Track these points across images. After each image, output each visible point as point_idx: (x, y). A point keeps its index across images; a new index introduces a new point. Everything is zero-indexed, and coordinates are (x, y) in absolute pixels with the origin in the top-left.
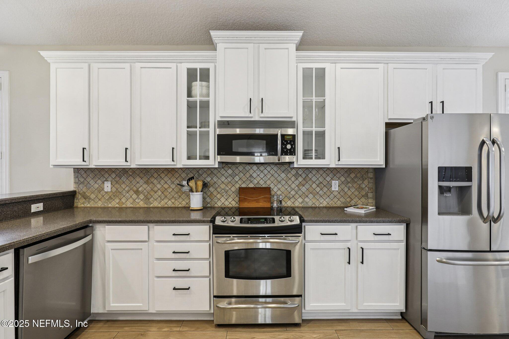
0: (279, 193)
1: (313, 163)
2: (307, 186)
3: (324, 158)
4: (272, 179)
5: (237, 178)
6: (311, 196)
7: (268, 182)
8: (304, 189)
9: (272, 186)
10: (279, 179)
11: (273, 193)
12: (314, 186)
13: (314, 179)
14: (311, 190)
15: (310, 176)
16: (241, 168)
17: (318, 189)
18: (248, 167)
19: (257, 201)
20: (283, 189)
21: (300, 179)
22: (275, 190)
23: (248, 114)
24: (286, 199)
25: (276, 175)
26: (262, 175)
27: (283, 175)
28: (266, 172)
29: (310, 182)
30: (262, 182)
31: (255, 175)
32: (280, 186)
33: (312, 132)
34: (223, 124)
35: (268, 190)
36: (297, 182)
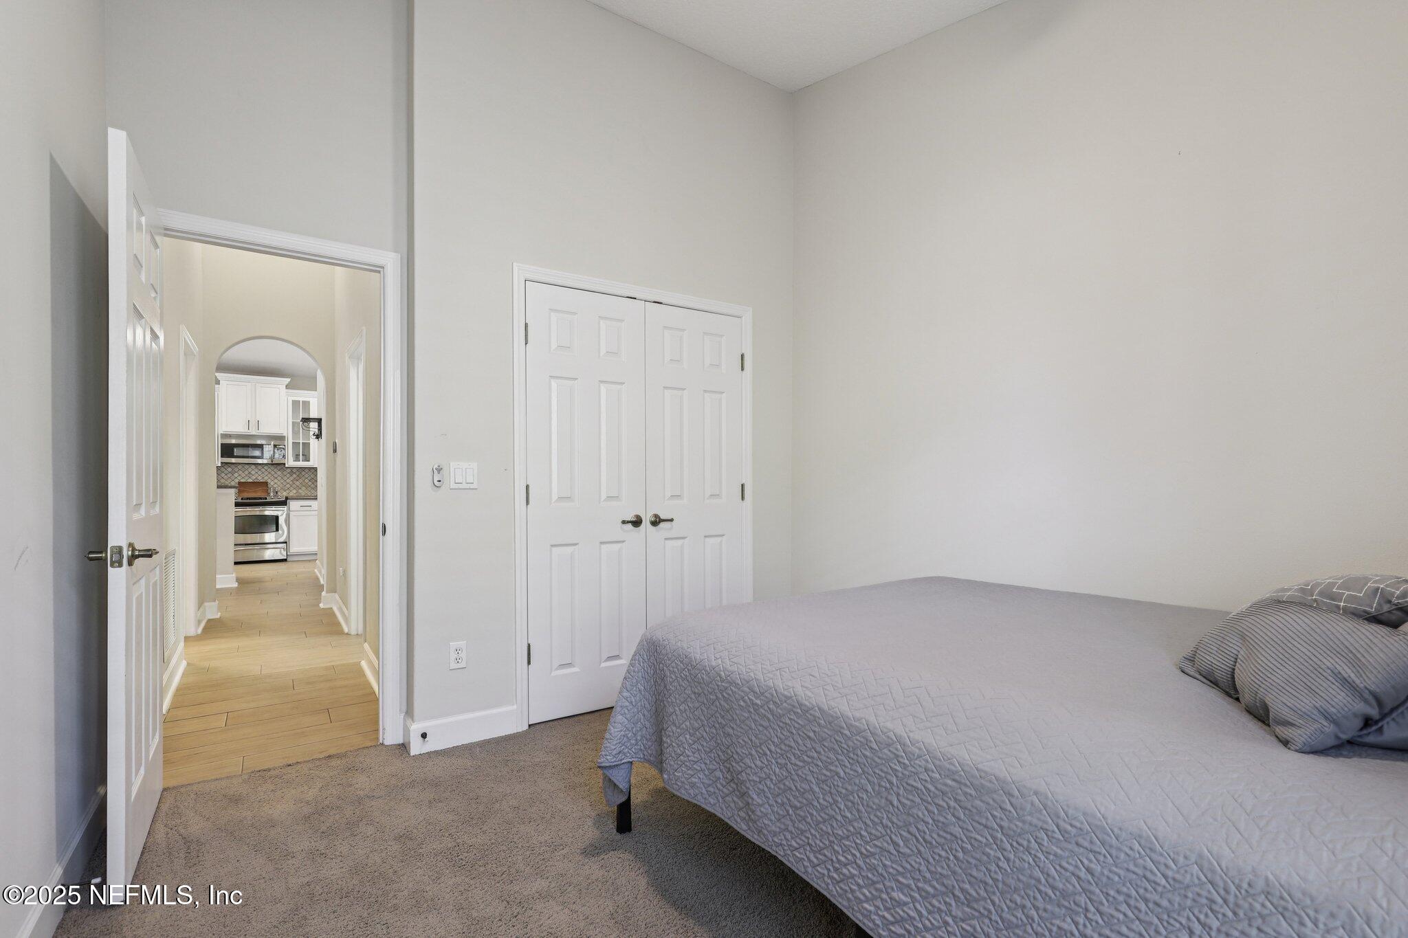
0: (275, 486)
1: (301, 464)
2: (301, 481)
3: (309, 461)
4: (269, 475)
5: (236, 475)
6: (304, 488)
7: (266, 478)
8: (298, 483)
9: (269, 481)
10: (276, 476)
11: (270, 486)
12: (307, 481)
13: (307, 476)
14: (304, 484)
15: (303, 473)
16: (240, 467)
17: (310, 483)
18: (247, 466)
19: (255, 492)
20: (279, 483)
21: (295, 476)
22: (272, 483)
23: (247, 430)
24: (282, 491)
25: (273, 473)
26: (260, 473)
27: (279, 473)
28: (263, 470)
29: (303, 478)
30: (260, 478)
31: (253, 472)
32: (276, 481)
33: (299, 443)
34: (224, 436)
35: (266, 484)
36: (292, 478)
